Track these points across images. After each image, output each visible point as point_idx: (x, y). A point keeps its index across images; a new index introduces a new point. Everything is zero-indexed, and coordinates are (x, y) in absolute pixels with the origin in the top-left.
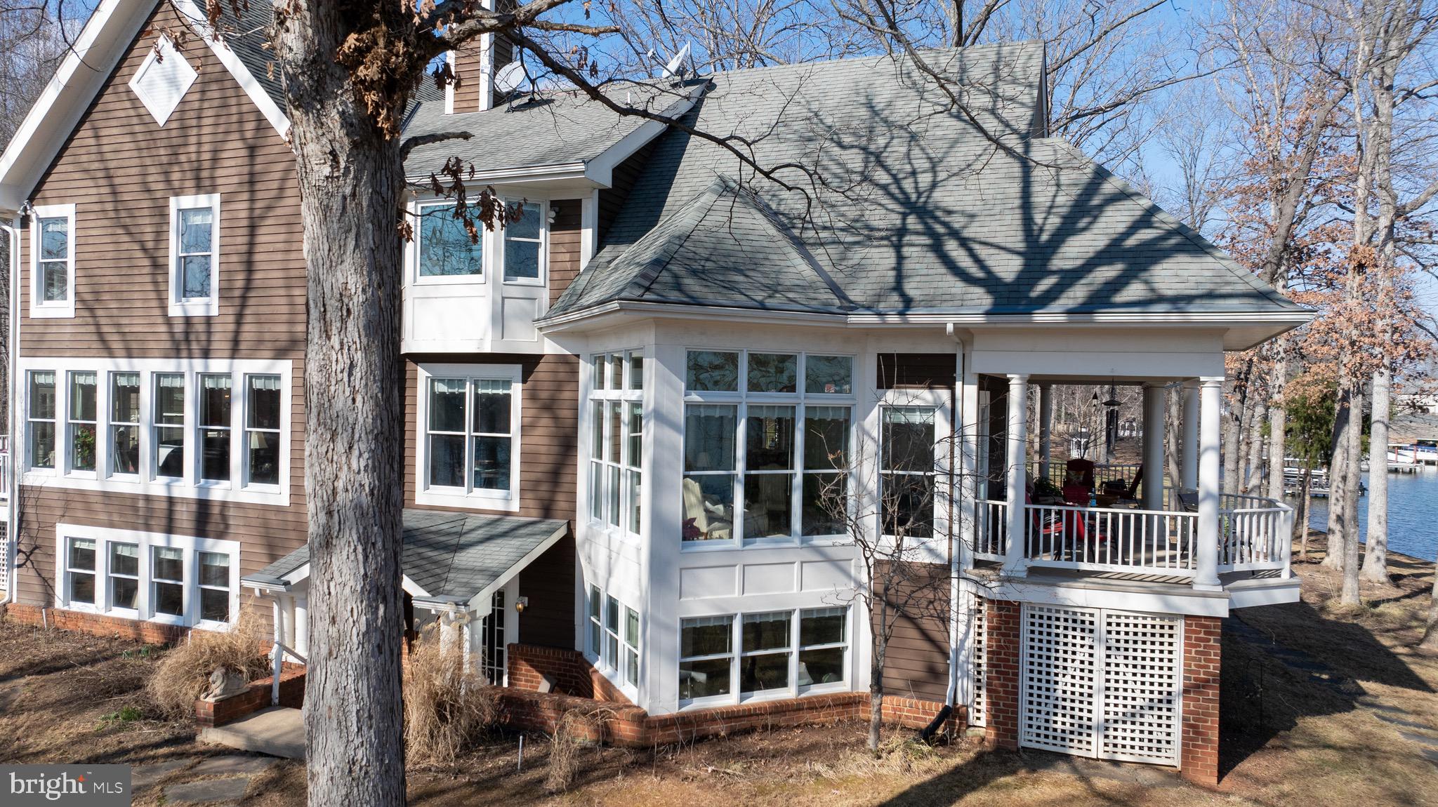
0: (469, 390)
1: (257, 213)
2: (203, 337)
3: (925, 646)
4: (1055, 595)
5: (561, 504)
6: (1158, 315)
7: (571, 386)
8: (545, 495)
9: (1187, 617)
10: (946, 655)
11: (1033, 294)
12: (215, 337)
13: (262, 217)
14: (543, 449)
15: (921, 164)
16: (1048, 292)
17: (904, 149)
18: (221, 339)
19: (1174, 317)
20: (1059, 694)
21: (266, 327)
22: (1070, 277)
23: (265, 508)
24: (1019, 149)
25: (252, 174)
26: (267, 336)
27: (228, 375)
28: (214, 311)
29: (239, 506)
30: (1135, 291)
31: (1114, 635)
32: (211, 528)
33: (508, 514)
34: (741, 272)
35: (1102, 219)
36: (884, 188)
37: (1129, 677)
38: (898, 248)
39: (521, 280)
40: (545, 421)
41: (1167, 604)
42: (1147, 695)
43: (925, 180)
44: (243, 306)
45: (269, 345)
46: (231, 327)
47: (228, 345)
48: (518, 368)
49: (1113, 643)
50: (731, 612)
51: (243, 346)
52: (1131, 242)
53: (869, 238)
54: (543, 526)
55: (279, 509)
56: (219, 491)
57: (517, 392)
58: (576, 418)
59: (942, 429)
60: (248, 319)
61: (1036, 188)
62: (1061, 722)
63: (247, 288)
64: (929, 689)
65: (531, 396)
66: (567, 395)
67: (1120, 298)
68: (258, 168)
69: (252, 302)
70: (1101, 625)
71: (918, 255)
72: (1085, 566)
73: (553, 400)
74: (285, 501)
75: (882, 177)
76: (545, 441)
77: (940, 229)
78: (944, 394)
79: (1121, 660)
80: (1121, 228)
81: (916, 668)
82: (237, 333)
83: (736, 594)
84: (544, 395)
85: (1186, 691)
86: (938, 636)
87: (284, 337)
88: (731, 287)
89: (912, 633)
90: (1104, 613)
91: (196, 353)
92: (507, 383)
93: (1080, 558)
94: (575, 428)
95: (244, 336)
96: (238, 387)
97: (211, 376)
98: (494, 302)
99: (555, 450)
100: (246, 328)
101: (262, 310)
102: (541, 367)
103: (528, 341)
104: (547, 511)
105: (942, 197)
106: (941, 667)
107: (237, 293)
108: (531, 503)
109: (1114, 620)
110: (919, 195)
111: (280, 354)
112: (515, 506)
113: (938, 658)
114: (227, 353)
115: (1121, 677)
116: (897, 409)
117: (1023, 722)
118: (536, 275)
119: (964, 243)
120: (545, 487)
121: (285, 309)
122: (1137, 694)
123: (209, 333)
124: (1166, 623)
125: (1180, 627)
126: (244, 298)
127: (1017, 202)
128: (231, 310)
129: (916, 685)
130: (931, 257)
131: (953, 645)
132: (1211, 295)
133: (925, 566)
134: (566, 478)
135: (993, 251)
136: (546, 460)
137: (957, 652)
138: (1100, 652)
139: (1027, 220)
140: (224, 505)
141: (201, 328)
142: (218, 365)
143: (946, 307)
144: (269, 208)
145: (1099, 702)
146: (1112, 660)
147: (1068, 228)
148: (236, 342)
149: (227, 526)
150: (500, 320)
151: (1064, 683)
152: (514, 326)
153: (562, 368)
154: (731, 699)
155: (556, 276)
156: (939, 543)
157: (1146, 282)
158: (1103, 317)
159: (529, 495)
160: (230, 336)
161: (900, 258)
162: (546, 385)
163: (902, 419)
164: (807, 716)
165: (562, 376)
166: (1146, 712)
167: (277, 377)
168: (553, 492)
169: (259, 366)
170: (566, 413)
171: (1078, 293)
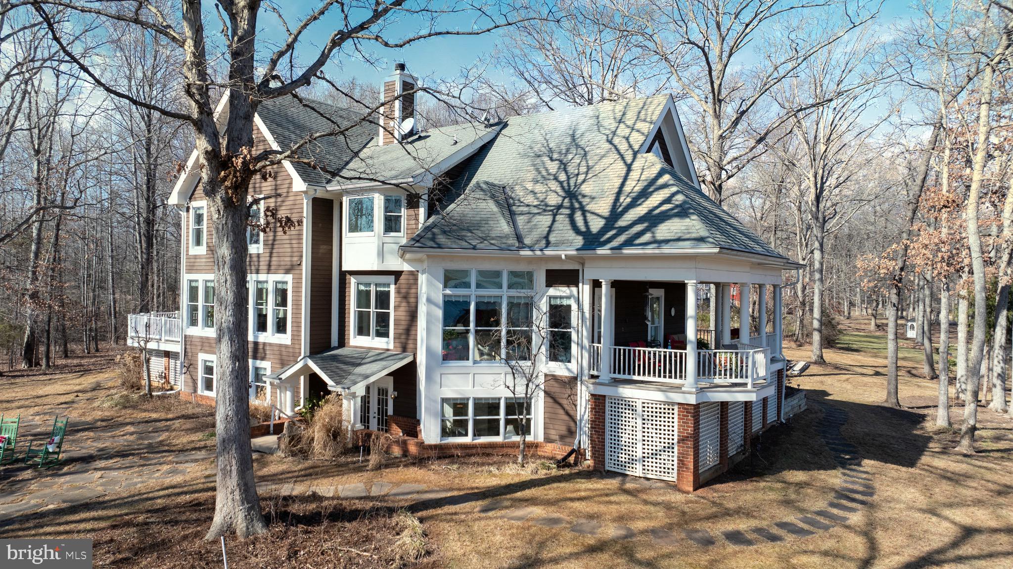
0: (373, 289)
1: (278, 204)
2: (256, 263)
3: (566, 418)
4: (617, 392)
5: (410, 346)
6: (650, 250)
7: (414, 287)
8: (403, 341)
9: (679, 404)
10: (576, 423)
11: (602, 240)
12: (261, 263)
13: (280, 206)
14: (403, 318)
15: (583, 169)
16: (609, 238)
17: (578, 161)
18: (263, 266)
19: (657, 251)
20: (623, 443)
21: (282, 259)
22: (623, 230)
23: (280, 346)
24: (629, 162)
25: (276, 185)
26: (282, 263)
27: (267, 282)
28: (261, 251)
29: (270, 344)
30: (647, 237)
31: (646, 413)
32: (259, 355)
33: (388, 350)
34: (471, 231)
35: (650, 199)
36: (561, 183)
37: (654, 435)
38: (555, 215)
39: (393, 234)
40: (404, 304)
41: (667, 397)
42: (662, 444)
43: (581, 178)
44: (272, 249)
45: (283, 267)
46: (268, 259)
47: (266, 267)
48: (392, 278)
49: (645, 417)
50: (467, 396)
51: (273, 268)
52: (657, 211)
53: (545, 211)
54: (401, 356)
55: (286, 346)
56: (263, 337)
57: (392, 289)
58: (417, 302)
59: (574, 307)
60: (274, 255)
61: (628, 183)
62: (623, 457)
63: (274, 240)
64: (568, 440)
65: (398, 292)
66: (413, 291)
67: (638, 241)
68: (279, 182)
69: (276, 246)
70: (639, 409)
71: (562, 219)
72: (636, 378)
73: (408, 293)
74: (289, 342)
75: (563, 177)
76: (404, 314)
77: (577, 205)
78: (574, 289)
79: (650, 426)
80: (656, 204)
81: (563, 430)
82: (270, 261)
83: (470, 387)
84: (403, 291)
85: (678, 442)
86: (572, 413)
87: (289, 263)
88: (462, 238)
89: (561, 412)
90: (641, 401)
91: (254, 271)
92: (388, 285)
93: (634, 374)
94: (416, 307)
95: (273, 263)
96: (270, 287)
97: (260, 282)
98: (378, 246)
99: (408, 318)
100: (274, 259)
101: (281, 250)
102: (403, 277)
103: (395, 263)
104: (404, 349)
105: (586, 189)
106: (573, 429)
107: (270, 242)
108: (398, 345)
109: (646, 405)
110: (575, 186)
111: (287, 272)
112: (391, 347)
113: (572, 424)
114: (266, 271)
115: (650, 435)
116: (555, 298)
117: (607, 457)
118: (400, 231)
119: (584, 212)
120: (403, 337)
121: (289, 250)
122: (658, 444)
123: (259, 261)
124: (671, 407)
125: (676, 408)
126: (273, 244)
127: (617, 190)
128: (268, 251)
129: (562, 438)
130: (567, 221)
131: (578, 418)
132: (679, 239)
133: (566, 377)
134: (413, 332)
135: (595, 217)
136: (404, 324)
137: (581, 421)
138: (639, 421)
139: (617, 199)
140: (264, 344)
141: (255, 259)
142: (262, 277)
143: (563, 247)
144: (283, 201)
145: (639, 446)
146: (646, 426)
147: (633, 204)
148: (269, 265)
149: (265, 354)
150: (381, 254)
151: (625, 438)
152: (387, 257)
153: (411, 277)
154: (468, 440)
155: (409, 232)
156: (573, 366)
157: (653, 233)
158: (627, 251)
159: (397, 341)
160: (267, 263)
161: (554, 221)
162: (403, 286)
163: (558, 302)
164: (505, 451)
165: (412, 281)
166: (662, 453)
167: (286, 283)
168: (407, 339)
169: (279, 277)
170: (412, 300)
171: (622, 238)
